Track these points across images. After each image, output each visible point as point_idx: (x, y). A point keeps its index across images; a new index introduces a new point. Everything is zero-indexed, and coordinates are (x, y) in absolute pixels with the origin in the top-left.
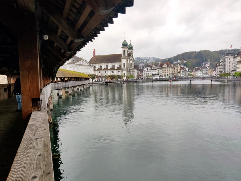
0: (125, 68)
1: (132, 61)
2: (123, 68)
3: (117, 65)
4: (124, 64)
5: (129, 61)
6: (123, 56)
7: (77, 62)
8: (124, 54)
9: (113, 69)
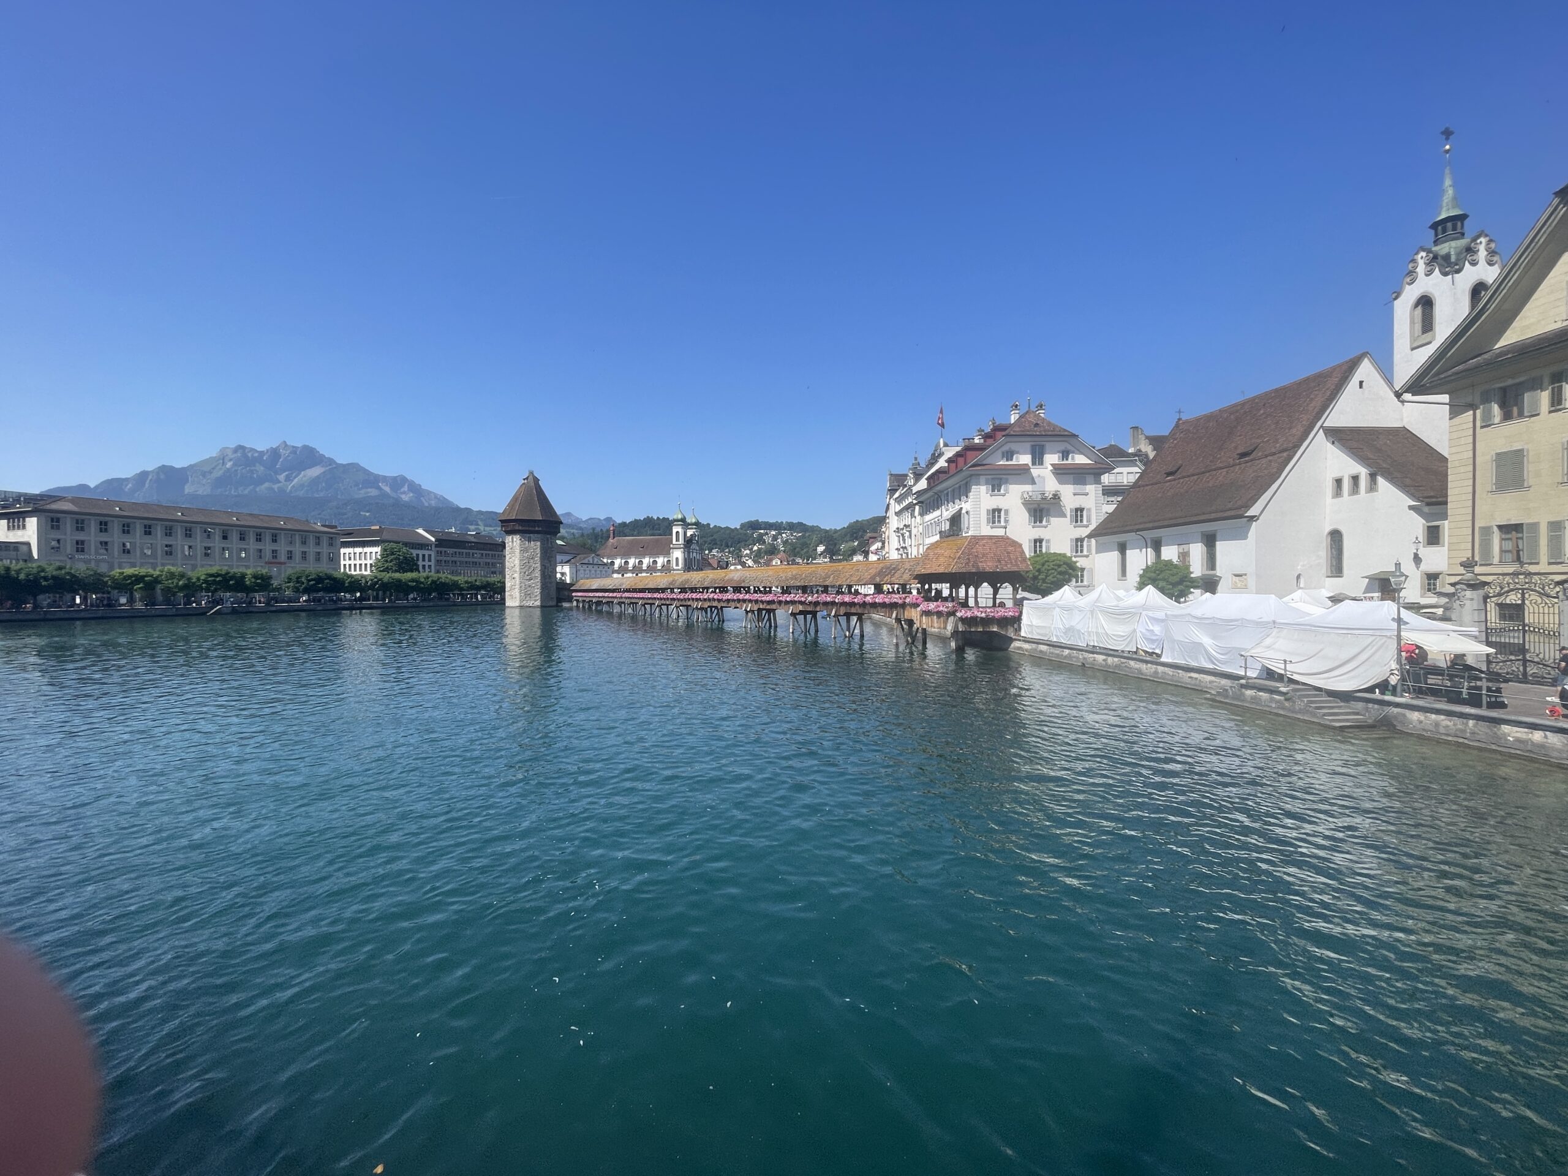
0: (680, 568)
1: (695, 554)
2: (675, 568)
3: (661, 561)
4: (677, 559)
5: (689, 553)
6: (674, 542)
7: (584, 559)
8: (677, 540)
9: (652, 569)
